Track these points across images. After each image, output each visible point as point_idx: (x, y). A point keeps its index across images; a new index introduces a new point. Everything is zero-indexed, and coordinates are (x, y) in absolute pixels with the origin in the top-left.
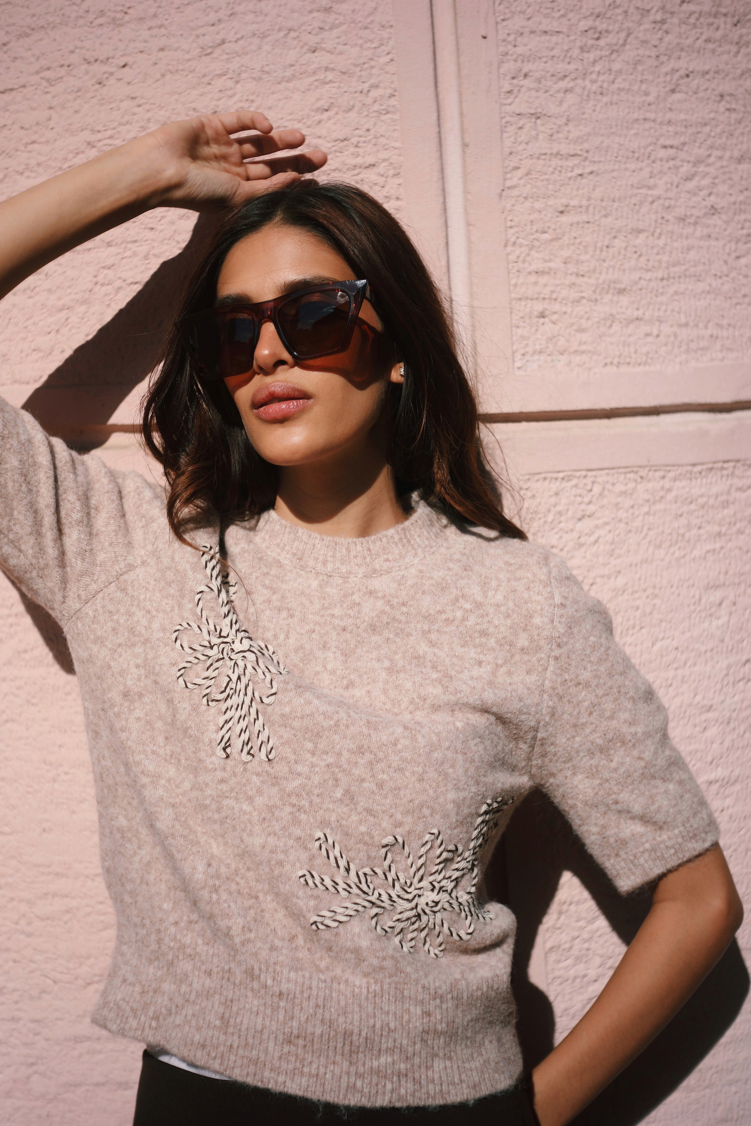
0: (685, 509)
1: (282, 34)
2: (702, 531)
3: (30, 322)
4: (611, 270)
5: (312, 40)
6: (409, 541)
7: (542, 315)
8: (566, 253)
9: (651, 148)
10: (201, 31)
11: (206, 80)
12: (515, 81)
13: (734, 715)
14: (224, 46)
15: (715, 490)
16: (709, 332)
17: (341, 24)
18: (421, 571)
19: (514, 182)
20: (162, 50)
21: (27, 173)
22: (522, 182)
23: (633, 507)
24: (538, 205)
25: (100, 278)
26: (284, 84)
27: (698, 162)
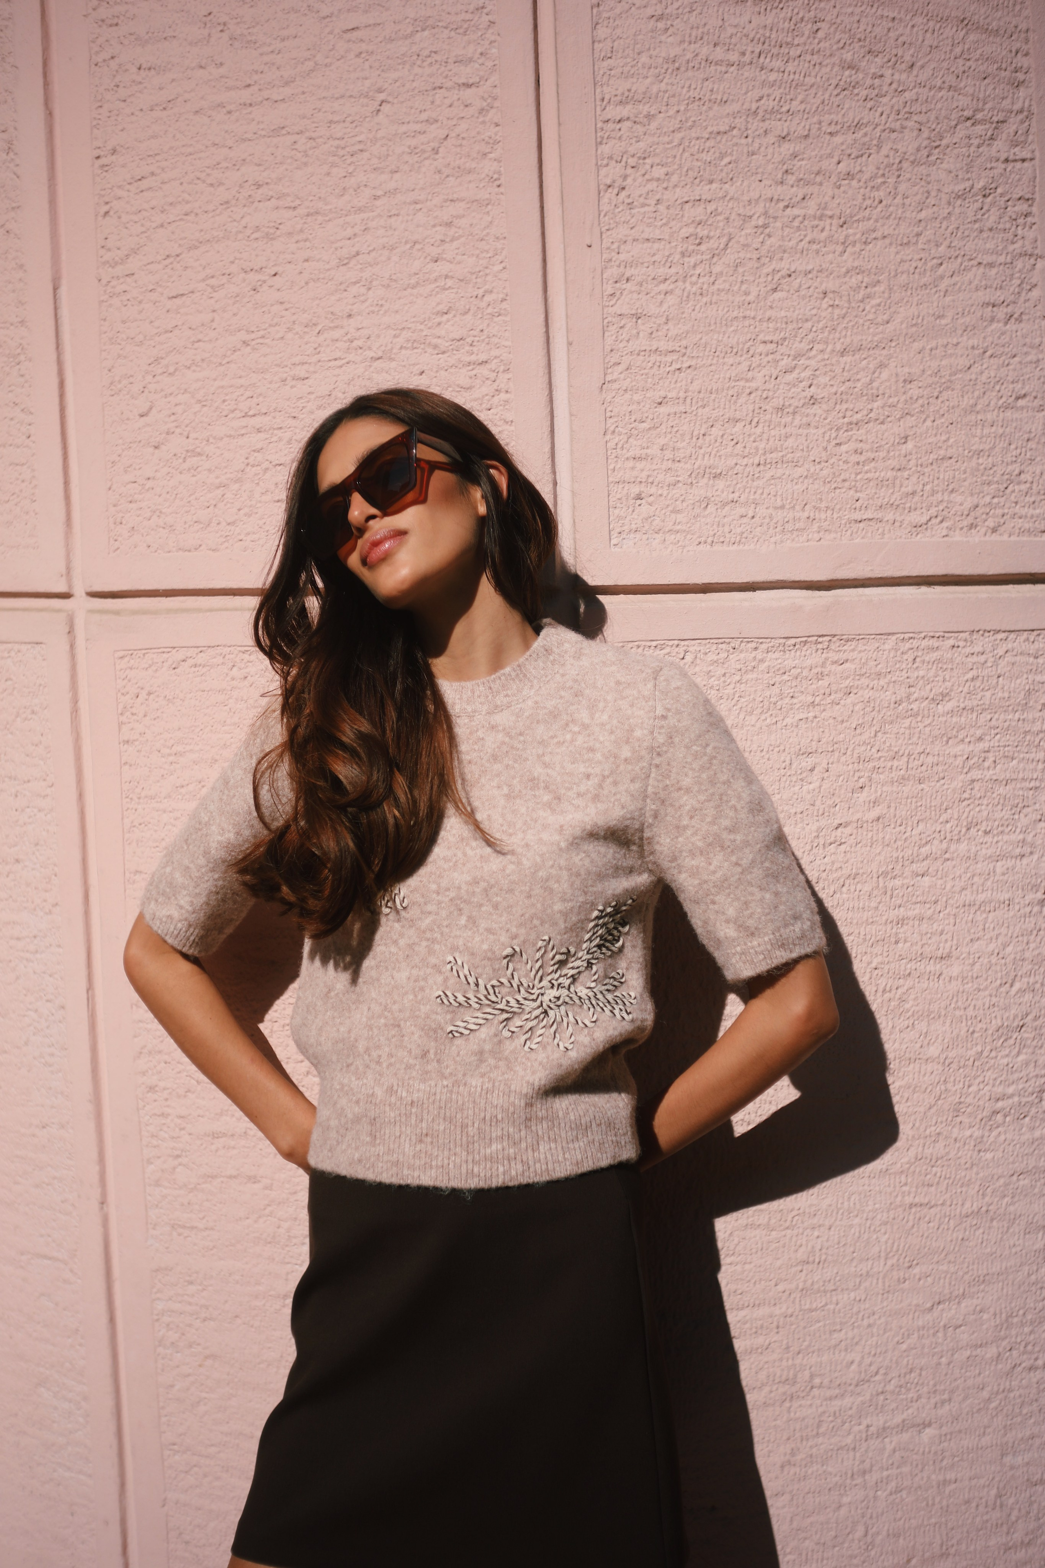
0: (778, 679)
1: (408, 246)
2: (795, 701)
3: (193, 497)
4: (707, 456)
5: (435, 251)
6: (525, 676)
7: (639, 497)
8: (662, 441)
9: (751, 343)
10: (339, 244)
11: (343, 287)
12: (618, 285)
13: (824, 875)
14: (358, 258)
15: (809, 662)
16: (806, 514)
17: (460, 237)
18: (536, 703)
19: (615, 375)
20: (307, 260)
21: (193, 368)
22: (622, 376)
23: (724, 675)
24: (636, 397)
25: (251, 460)
26: (409, 290)
27: (798, 356)
